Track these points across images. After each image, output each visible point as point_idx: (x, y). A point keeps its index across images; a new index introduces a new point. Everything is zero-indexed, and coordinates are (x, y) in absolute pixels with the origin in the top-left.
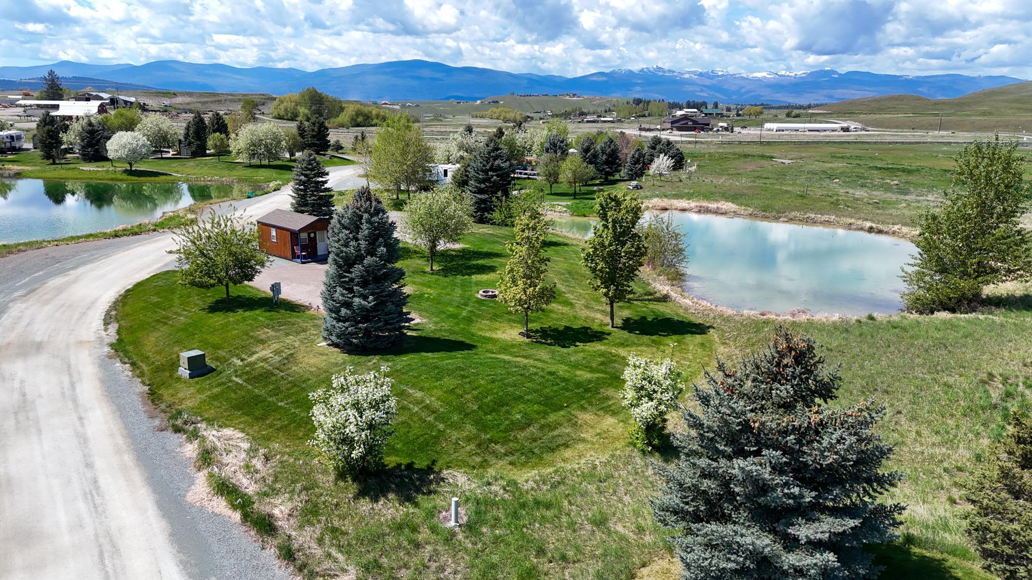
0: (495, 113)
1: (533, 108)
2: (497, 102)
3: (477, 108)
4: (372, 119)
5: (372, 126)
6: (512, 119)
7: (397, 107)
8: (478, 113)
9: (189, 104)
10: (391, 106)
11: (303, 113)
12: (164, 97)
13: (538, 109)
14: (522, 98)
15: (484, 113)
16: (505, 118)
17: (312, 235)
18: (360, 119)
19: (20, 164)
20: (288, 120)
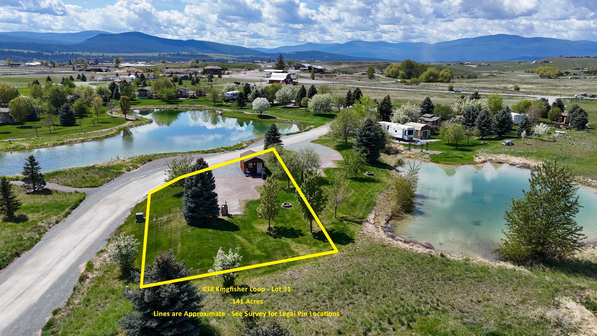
0: (541, 70)
1: (575, 66)
2: (548, 62)
3: (531, 66)
4: (439, 78)
5: (438, 82)
6: (547, 75)
7: (475, 66)
8: (530, 70)
9: (347, 68)
10: (471, 66)
11: (401, 74)
12: (336, 65)
13: (578, 66)
14: (567, 59)
15: (534, 70)
16: (542, 74)
17: (255, 164)
18: (431, 78)
19: (229, 108)
20: (393, 77)
